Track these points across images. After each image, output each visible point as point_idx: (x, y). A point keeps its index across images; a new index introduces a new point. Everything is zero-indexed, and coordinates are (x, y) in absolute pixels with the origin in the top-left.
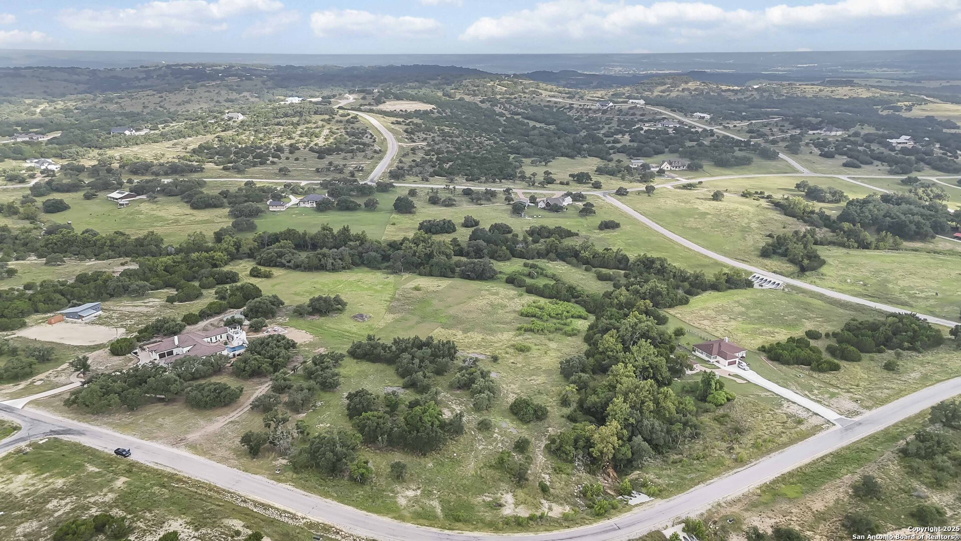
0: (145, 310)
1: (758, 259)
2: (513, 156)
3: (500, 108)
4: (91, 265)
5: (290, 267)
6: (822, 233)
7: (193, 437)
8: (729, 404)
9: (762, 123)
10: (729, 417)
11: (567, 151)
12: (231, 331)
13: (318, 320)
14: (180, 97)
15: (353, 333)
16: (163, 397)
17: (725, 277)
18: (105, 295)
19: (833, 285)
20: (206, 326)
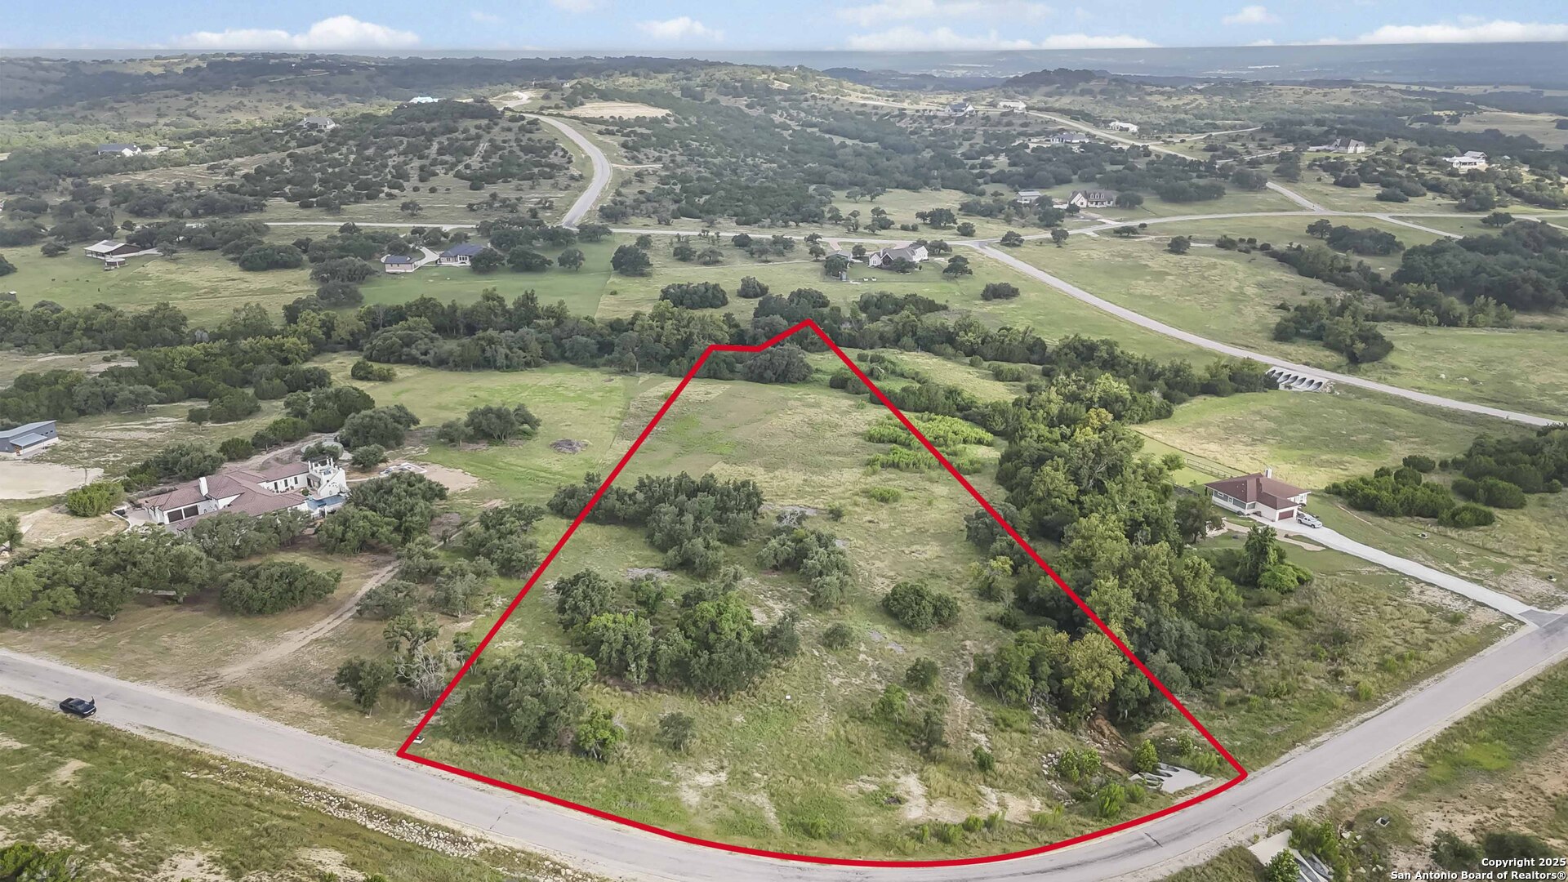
0: (145, 436)
1: (1271, 344)
2: (814, 187)
3: (781, 116)
4: (45, 362)
5: (425, 364)
6: (1372, 302)
7: (233, 672)
8: (1304, 590)
9: (1228, 135)
10: (1313, 614)
11: (905, 178)
12: (316, 469)
13: (485, 450)
14: (224, 100)
15: (555, 474)
16: (172, 593)
17: (1227, 371)
18: (68, 410)
19: (1419, 384)
20: (266, 462)
